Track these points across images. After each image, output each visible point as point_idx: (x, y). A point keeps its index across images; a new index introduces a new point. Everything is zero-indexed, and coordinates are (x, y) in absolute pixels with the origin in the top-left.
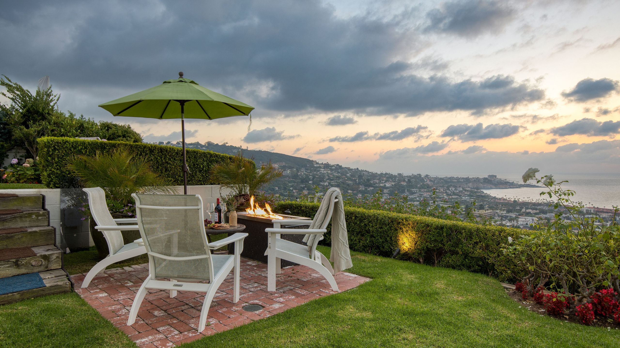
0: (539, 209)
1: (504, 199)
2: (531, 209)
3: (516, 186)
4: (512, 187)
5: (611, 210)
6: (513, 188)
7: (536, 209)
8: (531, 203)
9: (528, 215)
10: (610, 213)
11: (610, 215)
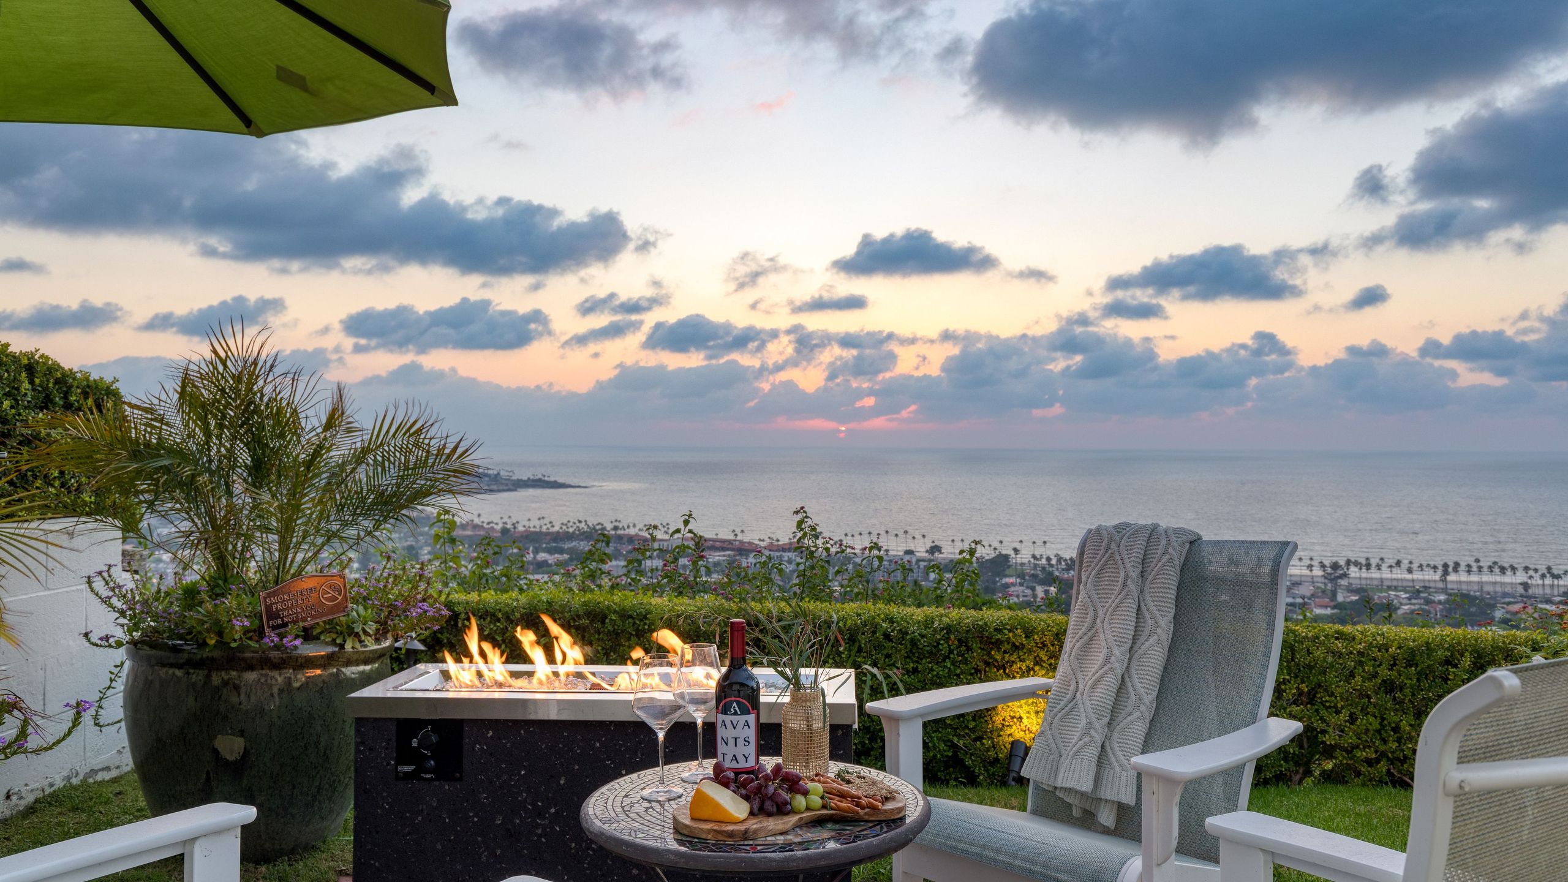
0: (570, 551)
1: (476, 527)
2: (550, 551)
3: (507, 485)
4: (495, 487)
5: (730, 542)
6: (499, 491)
7: (561, 551)
8: (547, 534)
9: (540, 570)
10: (728, 549)
11: (729, 556)
